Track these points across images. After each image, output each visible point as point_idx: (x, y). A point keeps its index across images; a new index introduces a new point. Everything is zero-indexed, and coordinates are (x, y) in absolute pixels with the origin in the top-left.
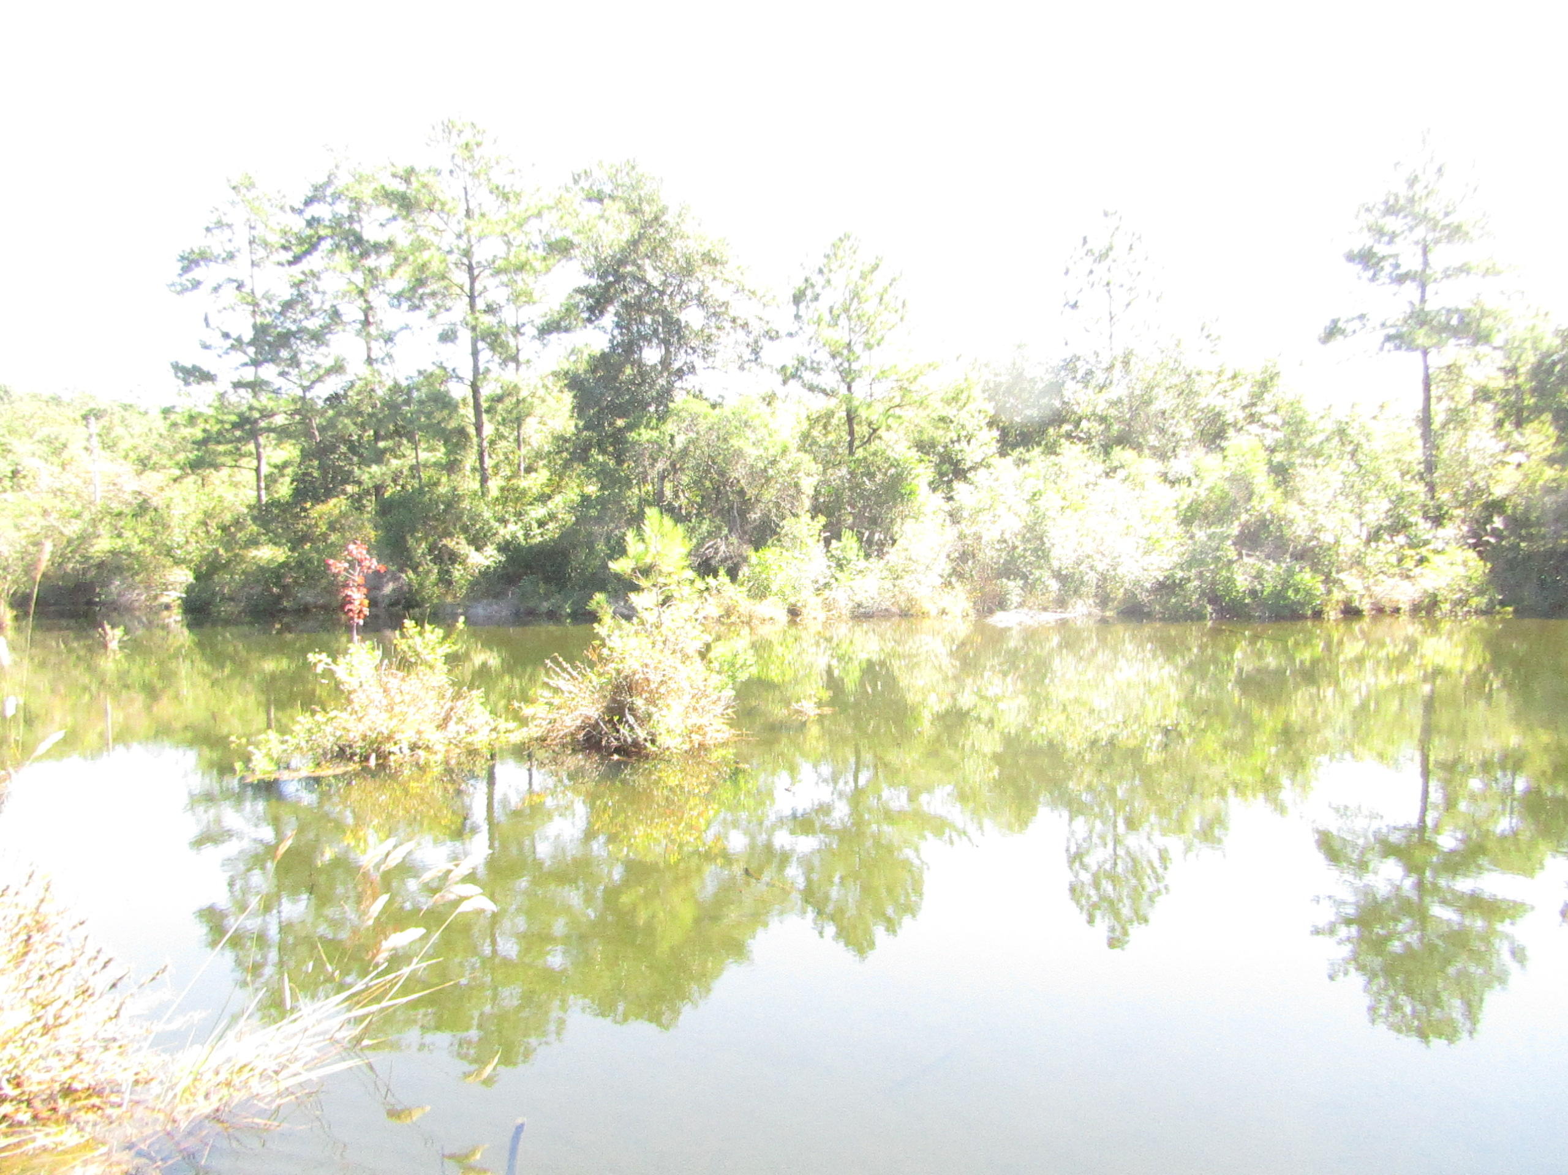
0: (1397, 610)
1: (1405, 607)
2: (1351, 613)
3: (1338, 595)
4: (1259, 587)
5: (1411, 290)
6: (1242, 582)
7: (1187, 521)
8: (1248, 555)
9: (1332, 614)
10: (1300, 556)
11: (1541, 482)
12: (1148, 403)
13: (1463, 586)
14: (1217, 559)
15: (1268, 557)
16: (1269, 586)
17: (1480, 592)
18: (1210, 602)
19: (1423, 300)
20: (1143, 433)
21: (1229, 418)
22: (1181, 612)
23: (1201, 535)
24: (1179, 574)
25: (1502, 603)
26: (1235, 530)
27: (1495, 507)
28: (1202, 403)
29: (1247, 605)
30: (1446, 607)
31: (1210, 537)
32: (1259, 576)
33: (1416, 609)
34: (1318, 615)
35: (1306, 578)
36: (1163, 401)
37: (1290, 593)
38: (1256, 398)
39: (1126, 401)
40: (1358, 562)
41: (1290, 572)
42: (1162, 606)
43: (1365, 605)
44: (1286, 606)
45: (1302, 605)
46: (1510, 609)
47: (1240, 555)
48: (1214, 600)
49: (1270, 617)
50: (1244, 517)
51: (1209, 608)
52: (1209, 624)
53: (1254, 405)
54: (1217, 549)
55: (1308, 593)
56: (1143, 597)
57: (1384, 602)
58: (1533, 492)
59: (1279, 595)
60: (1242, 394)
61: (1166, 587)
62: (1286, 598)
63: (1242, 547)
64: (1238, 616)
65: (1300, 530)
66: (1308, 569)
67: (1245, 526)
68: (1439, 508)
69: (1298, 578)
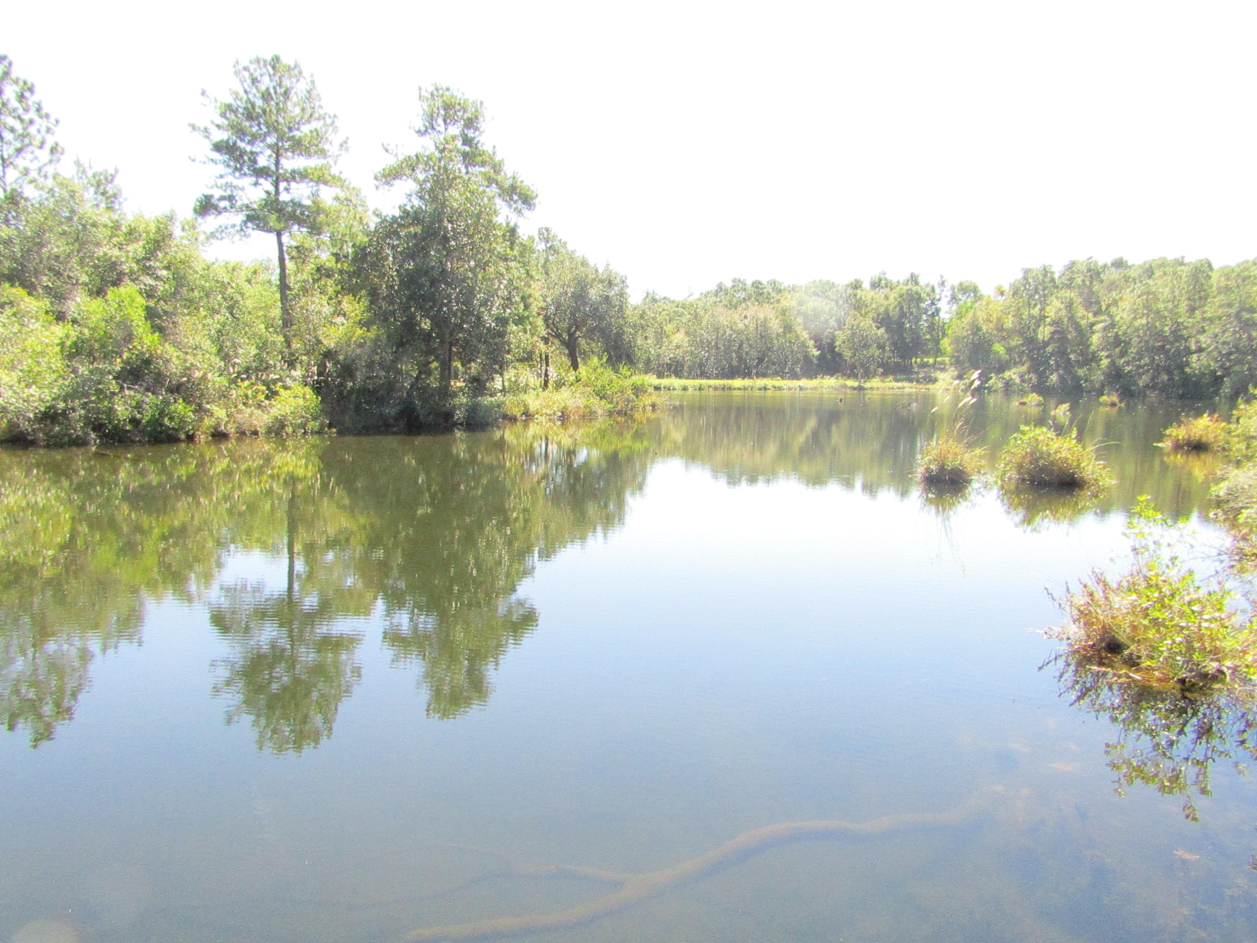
0: (255, 433)
1: (261, 430)
2: (219, 436)
3: (208, 422)
4: (138, 416)
5: (267, 185)
6: (122, 410)
7: (71, 357)
8: (129, 388)
9: (202, 438)
10: (176, 389)
11: (354, 339)
12: (41, 245)
13: (304, 414)
14: (99, 392)
15: (147, 390)
16: (146, 417)
17: (315, 419)
18: (94, 430)
19: (277, 192)
20: (37, 273)
21: (126, 268)
22: (66, 439)
23: (83, 370)
24: (61, 405)
25: (330, 426)
26: (118, 366)
27: (329, 355)
28: (100, 252)
29: (128, 431)
30: (290, 430)
31: (91, 372)
32: (139, 406)
33: (269, 431)
34: (190, 438)
35: (180, 407)
36: (56, 246)
37: (166, 421)
38: (151, 254)
39: (17, 241)
40: (224, 395)
41: (166, 403)
42: (46, 434)
43: (231, 429)
44: (161, 432)
45: (177, 430)
46: (334, 430)
47: (122, 388)
48: (98, 427)
49: (149, 441)
50: (125, 356)
51: (93, 436)
52: (94, 449)
53: (149, 259)
54: (100, 383)
55: (182, 420)
56: (25, 426)
57: (245, 427)
58: (349, 346)
59: (156, 422)
60: (137, 249)
61: (50, 416)
62: (161, 425)
63: (124, 381)
64: (120, 441)
65: (175, 367)
66: (181, 401)
67: (127, 362)
68: (292, 354)
69: (172, 408)
